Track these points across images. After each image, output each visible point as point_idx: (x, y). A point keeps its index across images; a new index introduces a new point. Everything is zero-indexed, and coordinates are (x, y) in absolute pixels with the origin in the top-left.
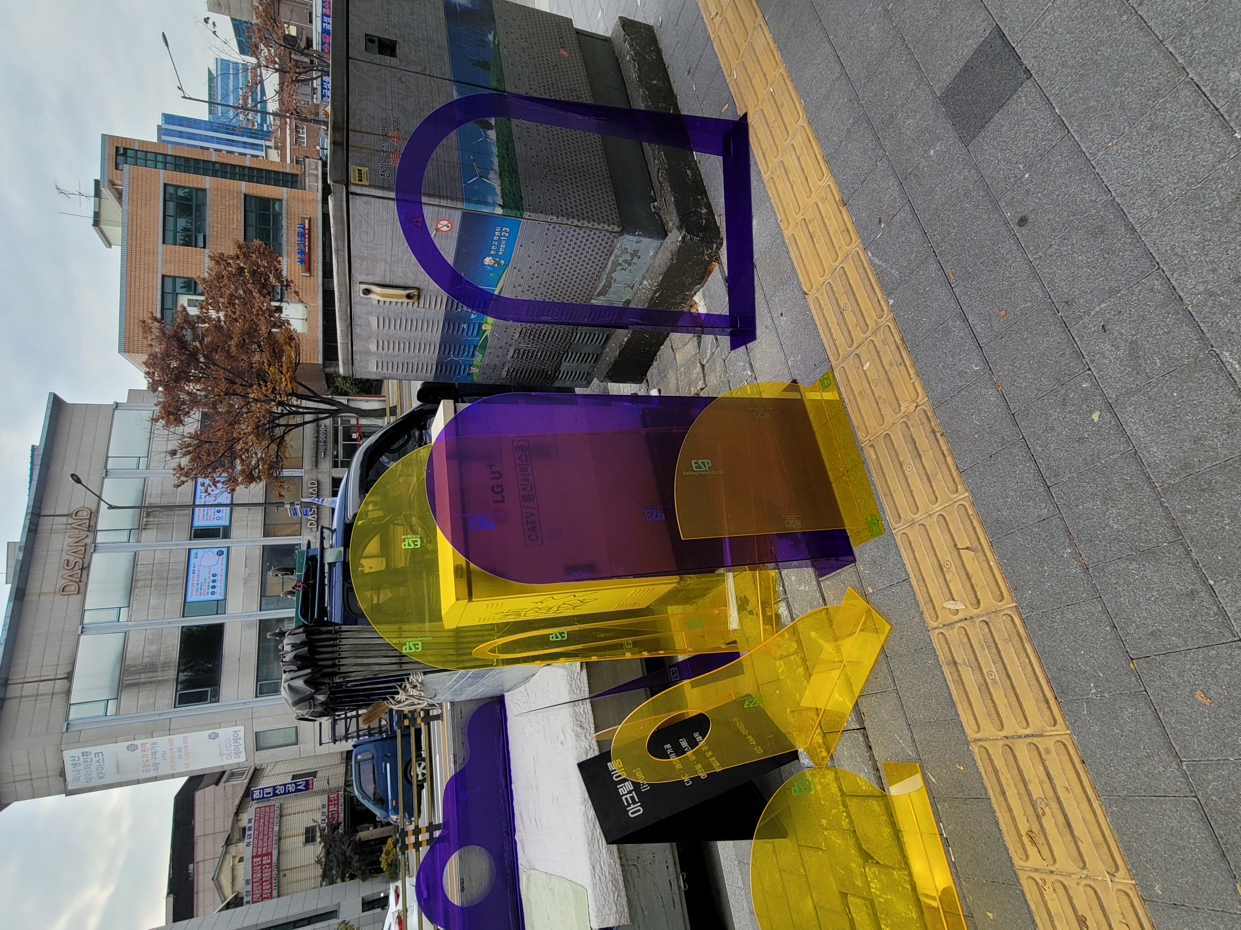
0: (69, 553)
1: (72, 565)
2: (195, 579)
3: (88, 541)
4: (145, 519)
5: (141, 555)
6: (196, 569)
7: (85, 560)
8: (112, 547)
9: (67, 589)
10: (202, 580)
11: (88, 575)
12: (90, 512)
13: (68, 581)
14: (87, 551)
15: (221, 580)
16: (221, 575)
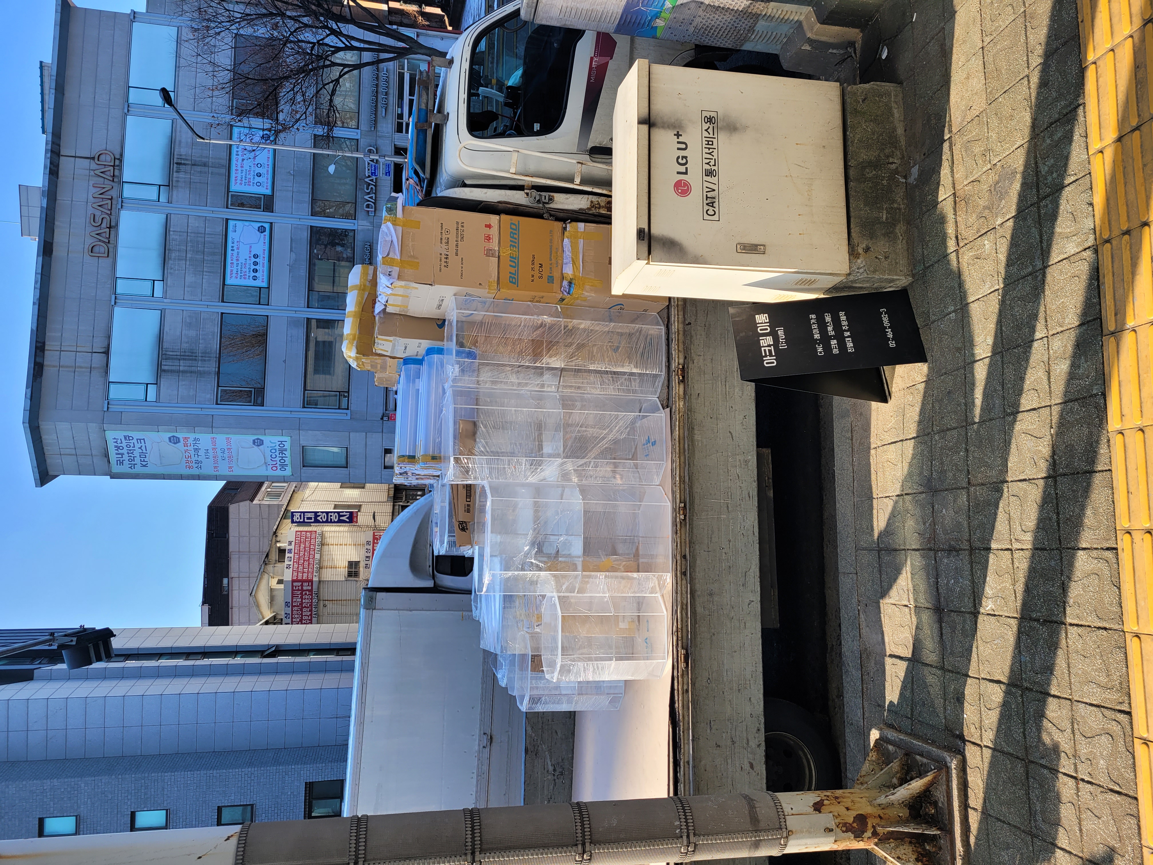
0: (95, 206)
1: (98, 219)
2: (235, 258)
3: (114, 193)
4: (175, 174)
5: (174, 219)
6: (235, 245)
7: (112, 217)
8: (142, 205)
9: (96, 249)
10: (242, 260)
11: (117, 236)
12: (113, 157)
13: (96, 240)
14: (114, 206)
15: (263, 264)
16: (264, 257)
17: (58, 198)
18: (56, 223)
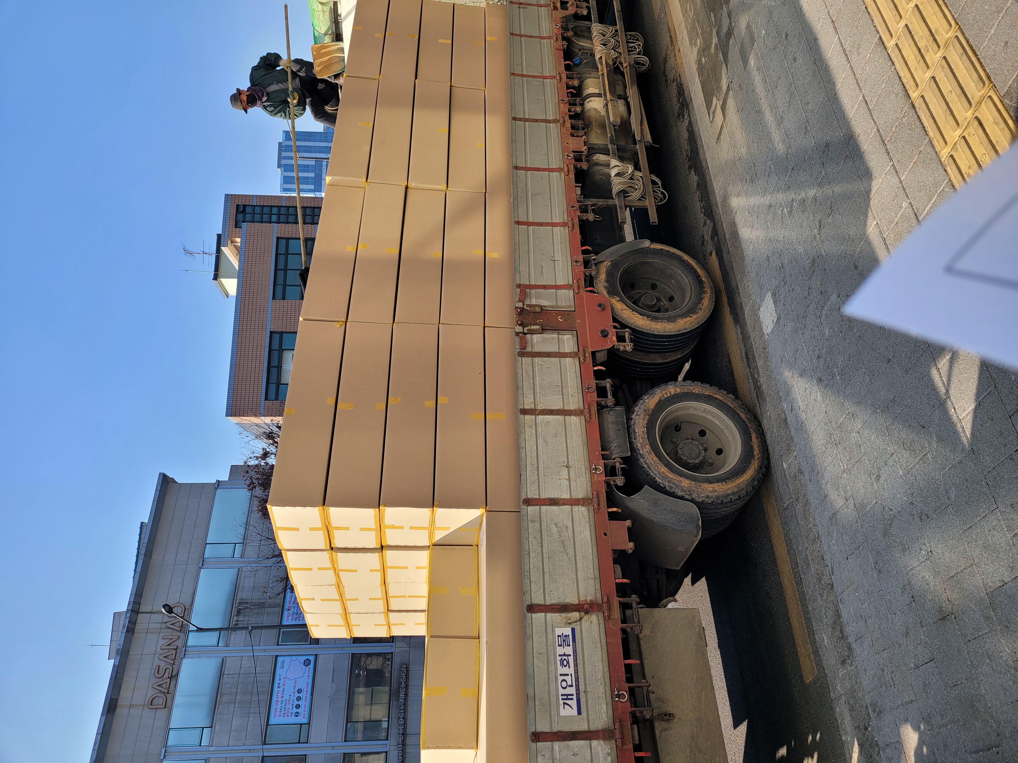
0: (161, 657)
1: (162, 670)
2: (280, 695)
3: (179, 643)
4: (235, 619)
5: (229, 661)
6: (281, 682)
7: (175, 667)
8: (202, 651)
9: (155, 701)
10: (286, 697)
11: (175, 686)
12: (184, 609)
13: (157, 691)
14: (178, 655)
15: (306, 698)
16: (307, 691)
17: (130, 653)
18: (124, 678)
